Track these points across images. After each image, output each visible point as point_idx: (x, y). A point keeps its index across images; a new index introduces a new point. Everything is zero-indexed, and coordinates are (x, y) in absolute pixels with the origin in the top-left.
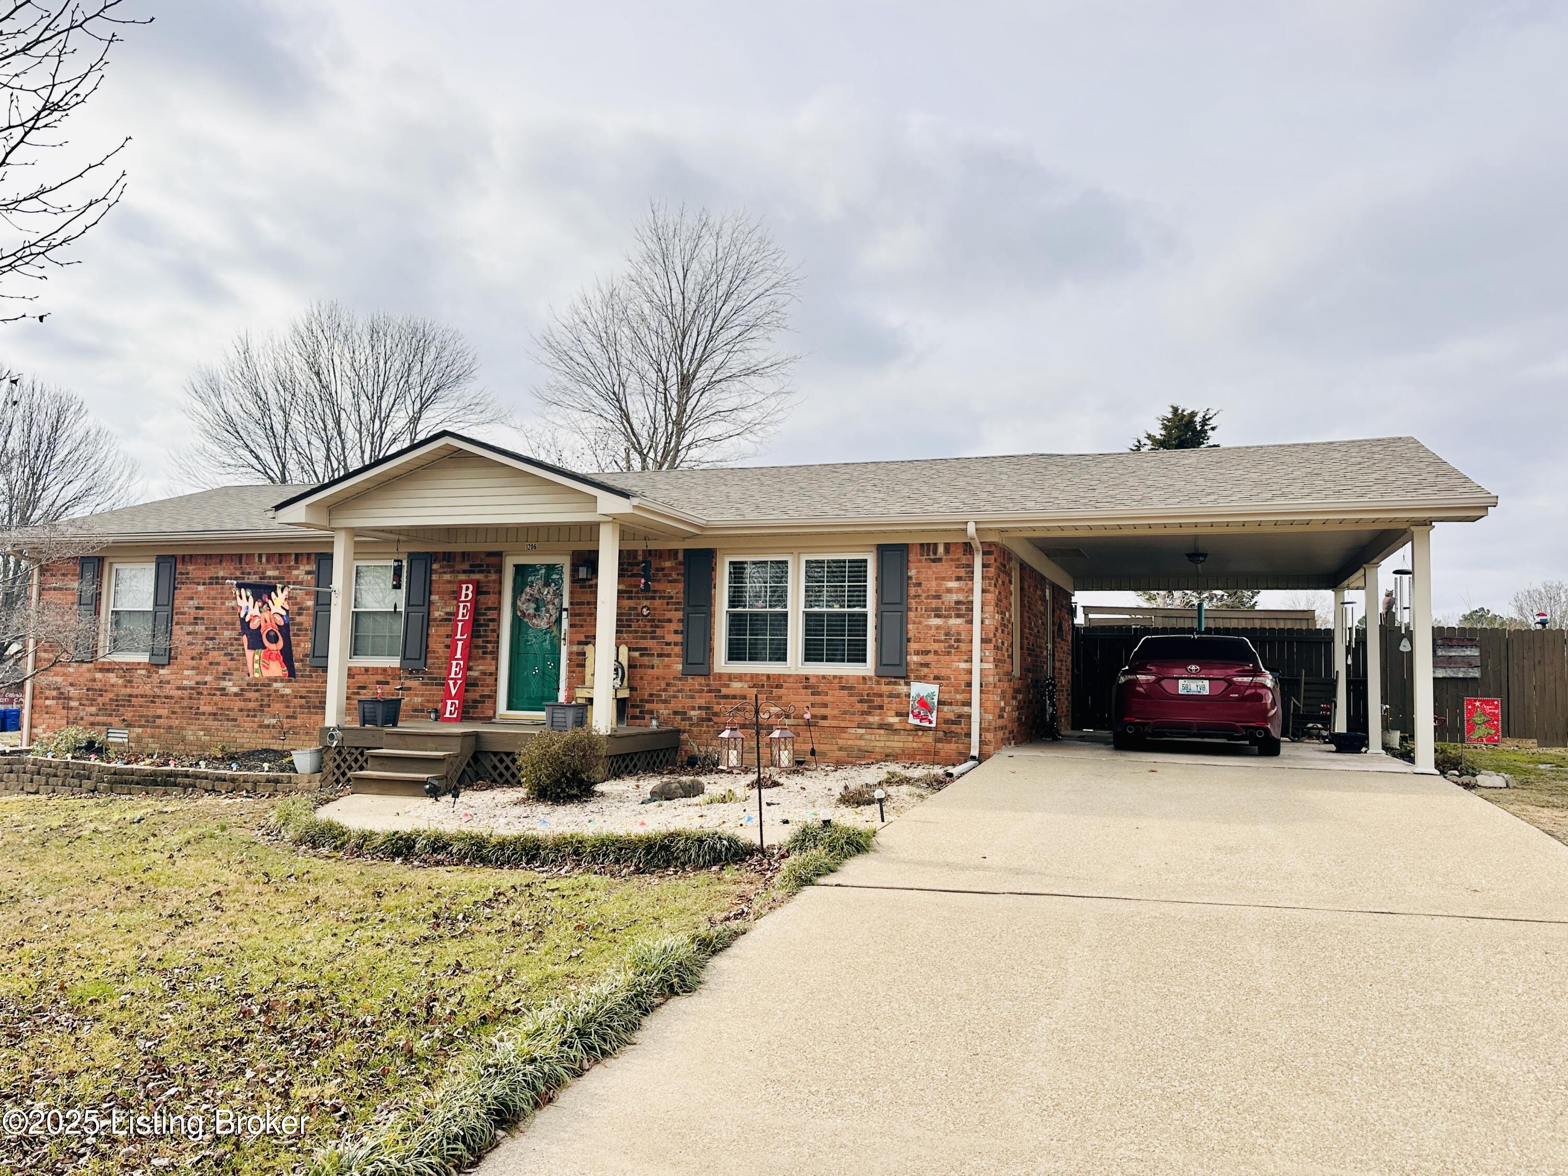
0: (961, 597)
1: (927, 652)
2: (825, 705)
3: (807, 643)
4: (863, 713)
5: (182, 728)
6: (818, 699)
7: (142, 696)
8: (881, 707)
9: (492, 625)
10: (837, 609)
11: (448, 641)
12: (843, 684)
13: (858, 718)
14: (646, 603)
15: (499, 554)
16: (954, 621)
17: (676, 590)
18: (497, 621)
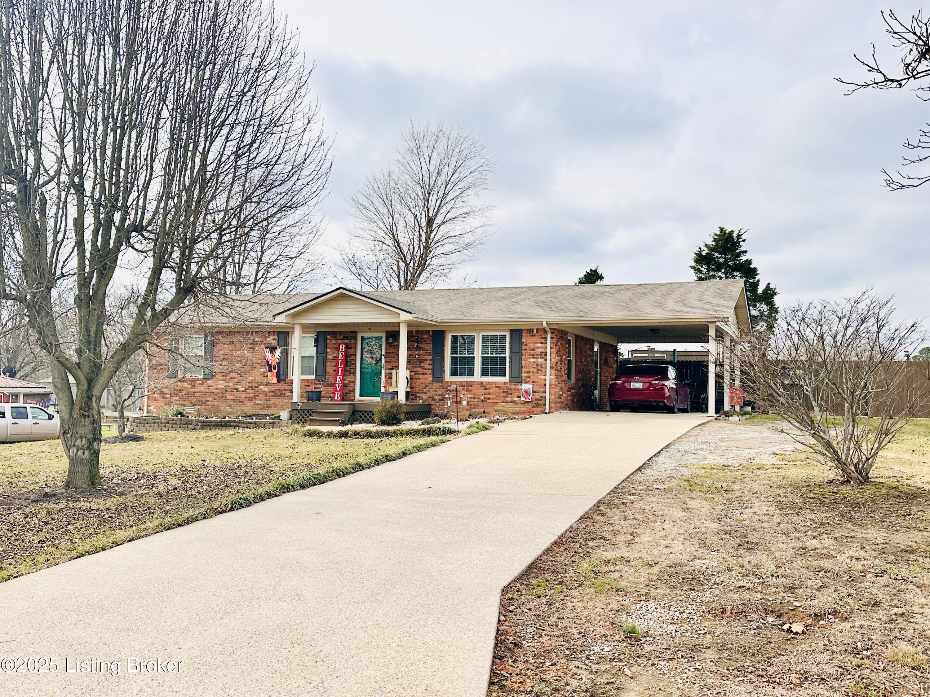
0: (543, 350)
1: (529, 372)
2: (489, 394)
3: (483, 369)
4: (504, 397)
5: (219, 406)
6: (487, 391)
7: (200, 392)
8: (511, 394)
9: (353, 362)
10: (494, 355)
11: (335, 368)
12: (497, 385)
13: (502, 399)
14: (416, 352)
15: (355, 332)
16: (540, 360)
17: (429, 347)
18: (355, 360)
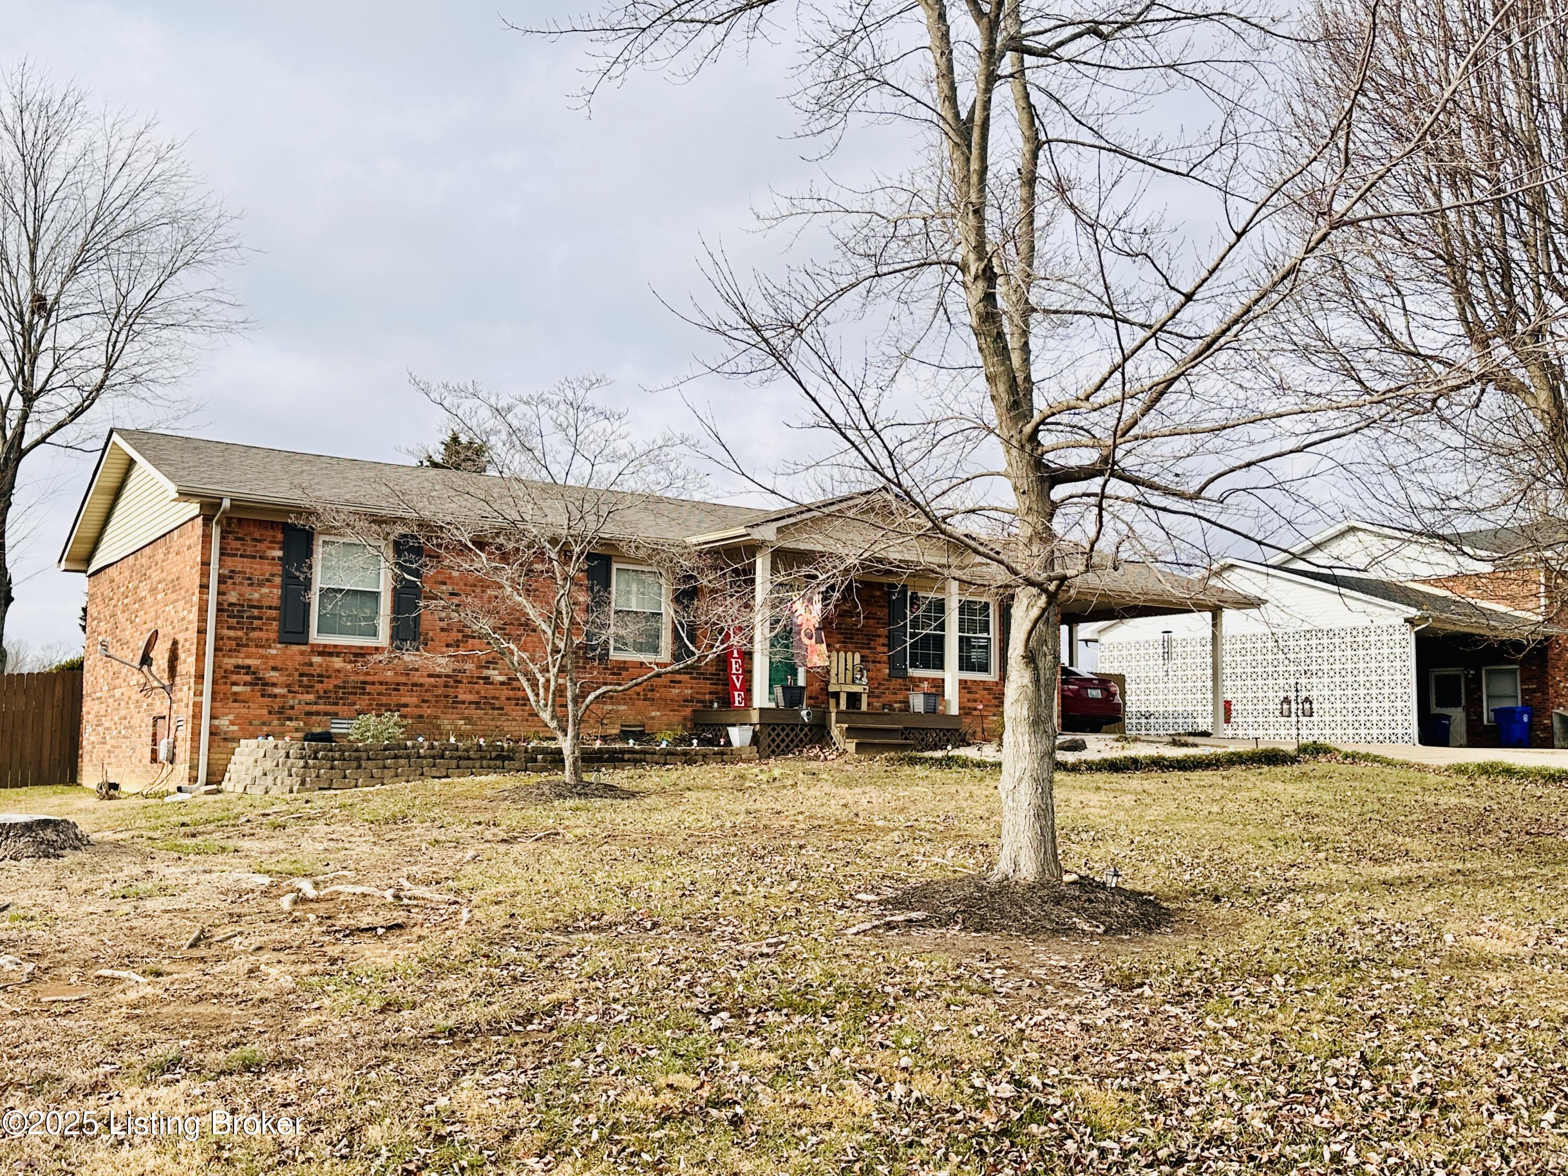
3: (960, 658)
5: (437, 717)
7: (381, 683)
17: (883, 614)
